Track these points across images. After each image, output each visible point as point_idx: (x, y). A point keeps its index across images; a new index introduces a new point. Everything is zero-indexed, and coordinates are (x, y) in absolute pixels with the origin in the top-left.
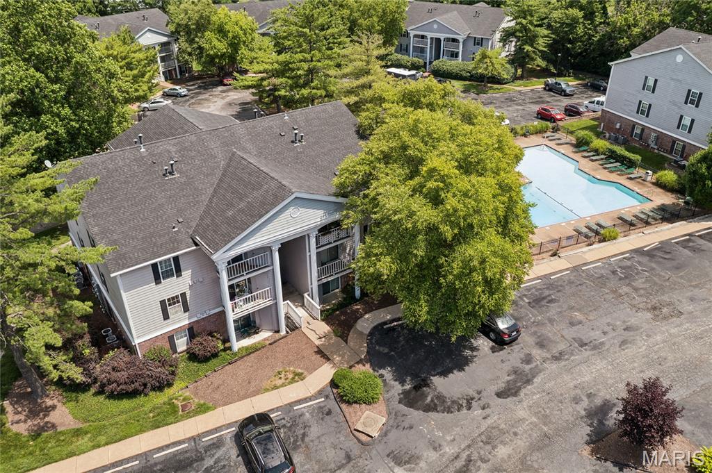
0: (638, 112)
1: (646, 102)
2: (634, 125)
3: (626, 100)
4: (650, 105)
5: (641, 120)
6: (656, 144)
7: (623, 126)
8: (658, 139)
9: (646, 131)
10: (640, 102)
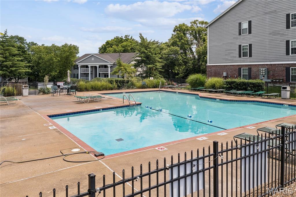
0: (240, 56)
1: (245, 44)
2: (239, 68)
3: (226, 50)
4: (250, 45)
5: (246, 62)
6: (268, 78)
7: (229, 73)
8: (268, 72)
9: (254, 70)
10: (240, 46)
